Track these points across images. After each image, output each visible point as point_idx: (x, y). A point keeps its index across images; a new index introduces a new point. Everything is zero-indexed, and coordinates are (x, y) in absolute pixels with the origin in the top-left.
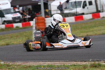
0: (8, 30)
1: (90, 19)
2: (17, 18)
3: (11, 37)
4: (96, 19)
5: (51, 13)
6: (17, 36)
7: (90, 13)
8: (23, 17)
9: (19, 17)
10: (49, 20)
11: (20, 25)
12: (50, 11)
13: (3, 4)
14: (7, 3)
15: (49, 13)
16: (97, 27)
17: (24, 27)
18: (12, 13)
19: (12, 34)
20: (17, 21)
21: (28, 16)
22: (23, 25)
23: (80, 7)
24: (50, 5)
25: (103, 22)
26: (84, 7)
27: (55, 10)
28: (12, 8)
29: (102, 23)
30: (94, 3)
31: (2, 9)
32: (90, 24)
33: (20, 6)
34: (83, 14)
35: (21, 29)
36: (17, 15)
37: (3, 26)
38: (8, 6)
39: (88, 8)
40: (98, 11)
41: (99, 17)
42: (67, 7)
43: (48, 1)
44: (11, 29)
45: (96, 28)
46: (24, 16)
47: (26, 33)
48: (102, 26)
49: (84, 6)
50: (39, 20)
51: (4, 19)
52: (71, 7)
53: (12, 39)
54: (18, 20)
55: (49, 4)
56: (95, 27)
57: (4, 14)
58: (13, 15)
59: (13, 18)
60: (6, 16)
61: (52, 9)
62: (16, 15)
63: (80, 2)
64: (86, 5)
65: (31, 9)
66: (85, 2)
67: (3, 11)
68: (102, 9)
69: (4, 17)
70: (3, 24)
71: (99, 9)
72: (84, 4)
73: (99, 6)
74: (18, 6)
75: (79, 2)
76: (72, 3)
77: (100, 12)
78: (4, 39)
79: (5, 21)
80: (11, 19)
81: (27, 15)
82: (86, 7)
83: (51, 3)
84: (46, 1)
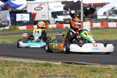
10: (87, 24)
11: (69, 26)
13: (57, 7)
14: (61, 6)
18: (64, 15)
20: (67, 22)
28: (65, 10)
31: (55, 11)
33: (72, 10)
43: (96, 7)
44: (61, 29)
51: (56, 20)
52: (115, 14)
54: (69, 22)
58: (65, 17)
59: (64, 19)
62: (67, 17)
69: (57, 18)
74: (69, 9)
76: (115, 10)
79: (57, 22)
80: (62, 20)
83: (99, 9)
84: (94, 7)
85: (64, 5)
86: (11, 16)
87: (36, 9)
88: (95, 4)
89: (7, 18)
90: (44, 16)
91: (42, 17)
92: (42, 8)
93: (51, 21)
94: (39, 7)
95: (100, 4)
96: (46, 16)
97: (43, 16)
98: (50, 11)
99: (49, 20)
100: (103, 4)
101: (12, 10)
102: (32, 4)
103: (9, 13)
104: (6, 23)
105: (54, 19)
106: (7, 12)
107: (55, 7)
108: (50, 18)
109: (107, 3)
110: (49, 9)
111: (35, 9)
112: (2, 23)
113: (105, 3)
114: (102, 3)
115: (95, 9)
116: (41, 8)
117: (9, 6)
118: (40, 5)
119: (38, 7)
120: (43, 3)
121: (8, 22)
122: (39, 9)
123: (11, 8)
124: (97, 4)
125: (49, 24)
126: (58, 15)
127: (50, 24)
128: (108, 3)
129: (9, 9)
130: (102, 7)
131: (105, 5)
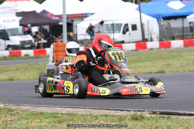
0: (14, 59)
1: (132, 51)
2: (27, 42)
3: (17, 69)
4: (141, 51)
5: (76, 37)
6: (25, 69)
7: (133, 42)
8: (35, 41)
9: (30, 41)
11: (31, 52)
12: (76, 35)
14: (14, 20)
15: (74, 39)
16: (142, 62)
17: (36, 56)
18: (20, 35)
19: (19, 65)
20: (26, 46)
21: (44, 41)
22: (35, 52)
23: (120, 32)
24: (76, 26)
25: (151, 56)
26: (124, 33)
27: (82, 35)
28: (21, 27)
29: (149, 57)
30: (139, 27)
31: (6, 28)
32: (132, 57)
33: (33, 25)
34: (123, 42)
35: (32, 58)
36: (28, 38)
37: (7, 53)
39: (130, 34)
40: (145, 40)
41: (145, 47)
42: (101, 31)
43: (73, 21)
44: (18, 58)
45: (139, 64)
46: (37, 39)
47: (39, 65)
48: (149, 61)
49: (125, 30)
50: (59, 48)
51: (8, 43)
52: (107, 32)
53: (18, 72)
54: (29, 46)
55: (74, 24)
56: (139, 62)
57: (9, 35)
58: (22, 38)
59: (21, 42)
61: (78, 33)
63: (119, 25)
64: (127, 30)
65: (48, 30)
66: (126, 25)
67: (7, 31)
68: (150, 36)
69: (9, 39)
70: (6, 49)
71: (146, 37)
72: (125, 28)
73: (146, 33)
74: (29, 25)
75: (117, 24)
76: (107, 25)
77: (147, 40)
78: (7, 71)
79: (9, 46)
80: (18, 43)
81: (42, 39)
82: (127, 33)
83: (78, 23)
84: (70, 20)
85: (20, 18)
88: (70, 16)
95: (78, 16)
100: (84, 15)
105: (5, 42)
107: (4, 21)
109: (89, 14)
113: (87, 14)
114: (82, 14)
115: (72, 24)
124: (73, 16)
128: (92, 14)
130: (83, 20)
131: (87, 16)
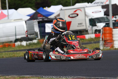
13: (96, 12)
14: (100, 11)
28: (106, 16)
31: (93, 18)
38: (101, 15)
57: (96, 22)
60: (98, 24)
69: (96, 25)
85: (105, 10)
86: (39, 27)
87: (71, 16)
89: (34, 29)
90: (81, 24)
91: (78, 26)
92: (78, 15)
93: (89, 31)
94: (74, 14)
96: (83, 25)
97: (79, 24)
98: (87, 17)
99: (87, 29)
101: (42, 19)
102: (66, 11)
103: (37, 23)
104: (33, 36)
105: (92, 27)
106: (35, 22)
107: (93, 12)
108: (87, 26)
110: (86, 15)
111: (69, 16)
112: (29, 36)
116: (76, 15)
117: (39, 13)
118: (75, 11)
119: (72, 14)
120: (79, 9)
121: (36, 34)
122: (74, 16)
123: (41, 16)
125: (86, 34)
126: (98, 23)
127: (88, 34)
129: (39, 18)
